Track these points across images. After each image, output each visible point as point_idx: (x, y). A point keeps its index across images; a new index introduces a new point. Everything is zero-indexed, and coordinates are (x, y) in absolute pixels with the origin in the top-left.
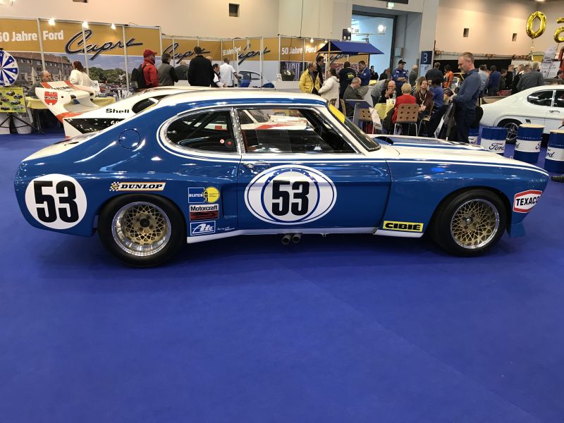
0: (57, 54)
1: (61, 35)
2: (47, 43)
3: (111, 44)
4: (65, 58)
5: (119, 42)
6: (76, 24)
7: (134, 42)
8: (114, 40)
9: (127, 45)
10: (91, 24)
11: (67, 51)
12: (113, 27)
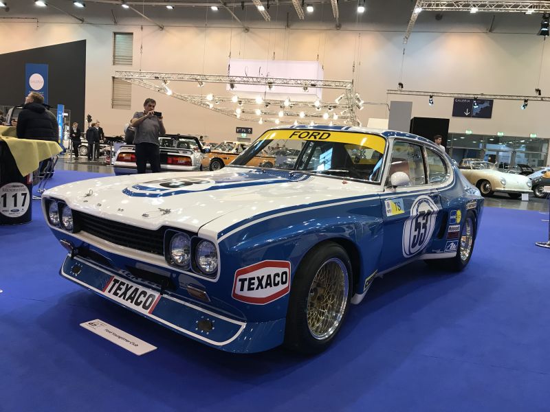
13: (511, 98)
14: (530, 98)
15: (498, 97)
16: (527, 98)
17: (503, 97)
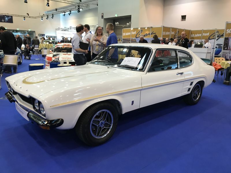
0: (134, 38)
1: (135, 33)
2: (132, 35)
3: (147, 34)
4: (135, 39)
5: (149, 33)
6: (137, 29)
7: (153, 33)
8: (148, 33)
9: (151, 34)
10: (141, 28)
11: (136, 38)
12: (146, 28)
13: (19, 16)
14: (26, 17)
15: (14, 15)
16: (24, 17)
17: (16, 16)
